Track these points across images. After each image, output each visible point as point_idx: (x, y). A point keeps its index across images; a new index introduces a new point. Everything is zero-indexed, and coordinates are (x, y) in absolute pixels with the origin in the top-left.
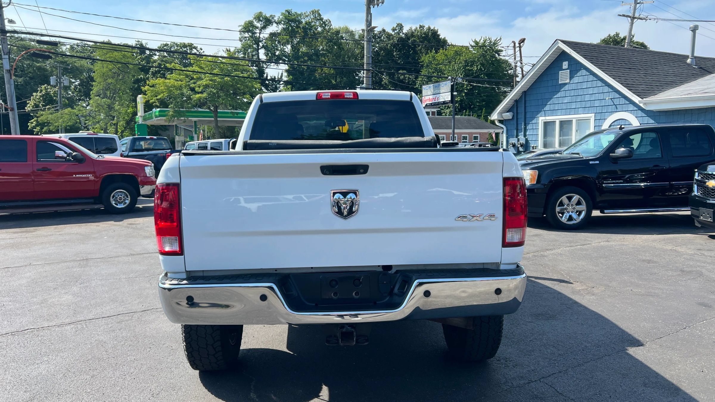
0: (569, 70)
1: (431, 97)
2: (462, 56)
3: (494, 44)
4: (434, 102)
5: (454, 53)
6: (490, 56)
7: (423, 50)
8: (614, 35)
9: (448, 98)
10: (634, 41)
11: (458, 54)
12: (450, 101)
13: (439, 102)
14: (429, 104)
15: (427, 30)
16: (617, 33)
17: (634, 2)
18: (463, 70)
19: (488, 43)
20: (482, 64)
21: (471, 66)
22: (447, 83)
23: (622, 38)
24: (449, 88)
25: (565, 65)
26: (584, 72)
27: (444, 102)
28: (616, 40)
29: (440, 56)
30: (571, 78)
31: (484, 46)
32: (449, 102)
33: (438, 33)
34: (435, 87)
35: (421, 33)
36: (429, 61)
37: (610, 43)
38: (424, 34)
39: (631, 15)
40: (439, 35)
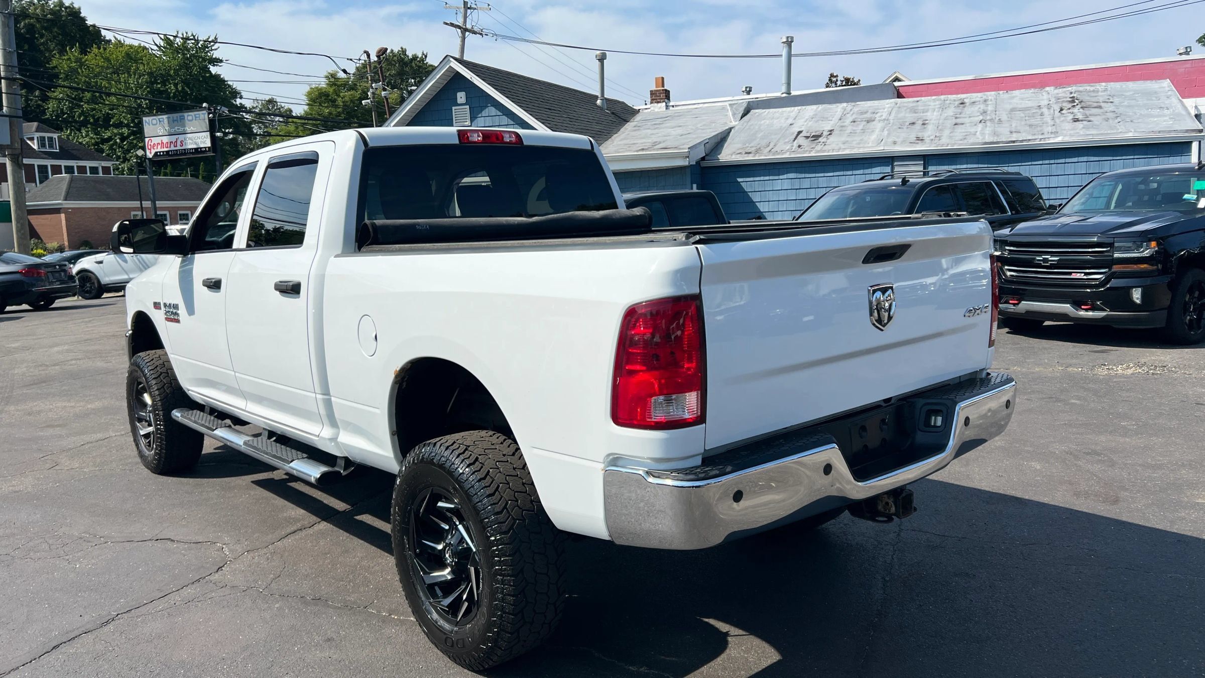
0: (468, 107)
1: (166, 139)
2: (142, 63)
3: (205, 47)
4: (173, 148)
5: (123, 57)
6: (199, 68)
7: (52, 46)
8: (399, 51)
9: (204, 143)
10: (427, 63)
11: (131, 59)
12: (209, 147)
13: (185, 150)
14: (163, 152)
15: (55, 6)
16: (402, 48)
17: (463, 6)
18: (148, 89)
19: (191, 45)
20: (185, 83)
21: (164, 83)
22: (199, 114)
23: (410, 57)
24: (206, 125)
25: (461, 97)
26: (492, 110)
27: (196, 149)
28: (403, 59)
29: (93, 58)
30: (473, 119)
31: (184, 48)
32: (207, 149)
33: (82, 15)
34: (174, 121)
35: (44, 12)
36: (70, 67)
37: (393, 63)
38: (50, 14)
39: (460, 22)
40: (83, 20)
